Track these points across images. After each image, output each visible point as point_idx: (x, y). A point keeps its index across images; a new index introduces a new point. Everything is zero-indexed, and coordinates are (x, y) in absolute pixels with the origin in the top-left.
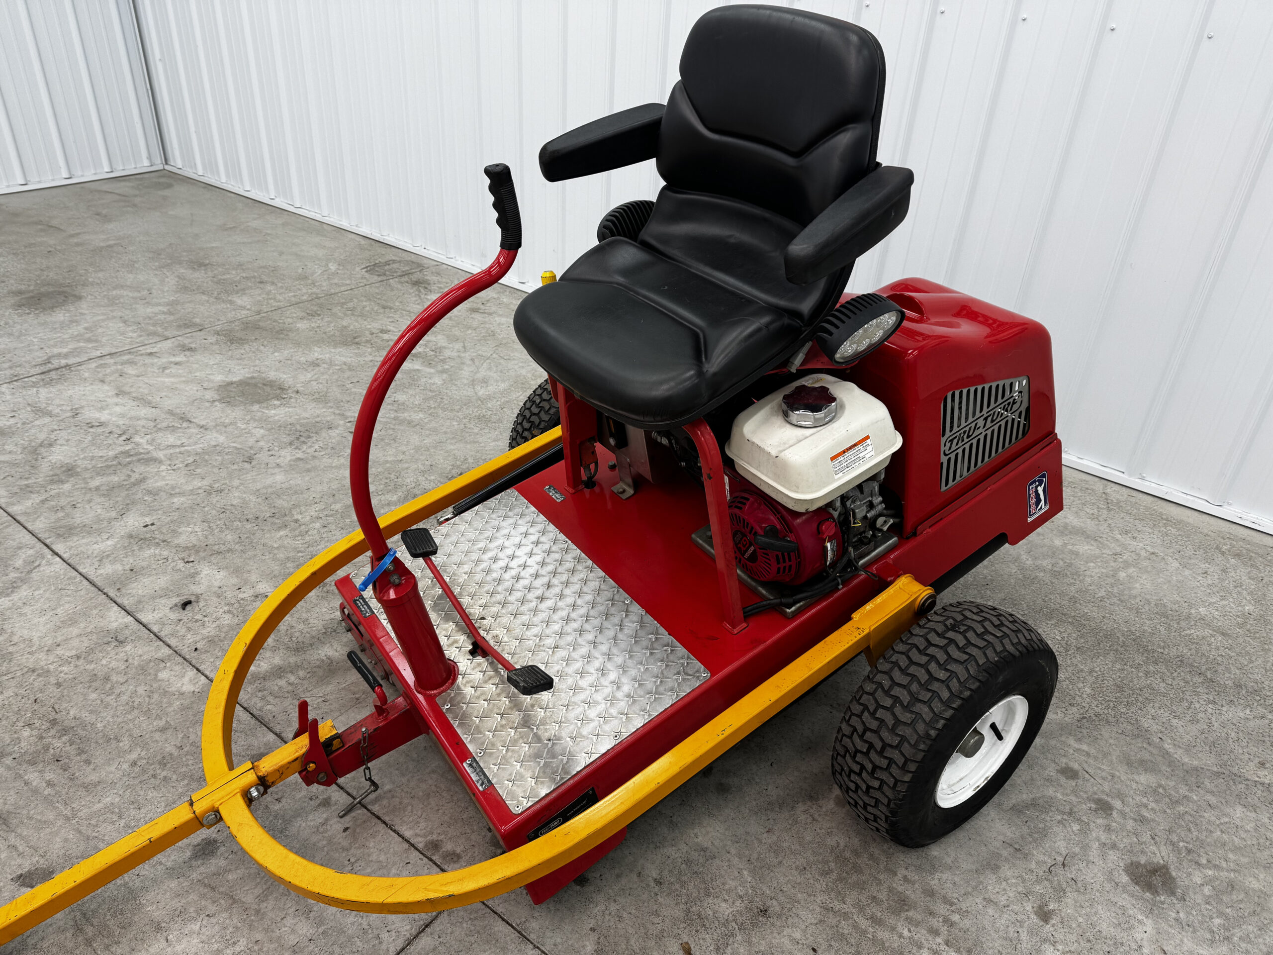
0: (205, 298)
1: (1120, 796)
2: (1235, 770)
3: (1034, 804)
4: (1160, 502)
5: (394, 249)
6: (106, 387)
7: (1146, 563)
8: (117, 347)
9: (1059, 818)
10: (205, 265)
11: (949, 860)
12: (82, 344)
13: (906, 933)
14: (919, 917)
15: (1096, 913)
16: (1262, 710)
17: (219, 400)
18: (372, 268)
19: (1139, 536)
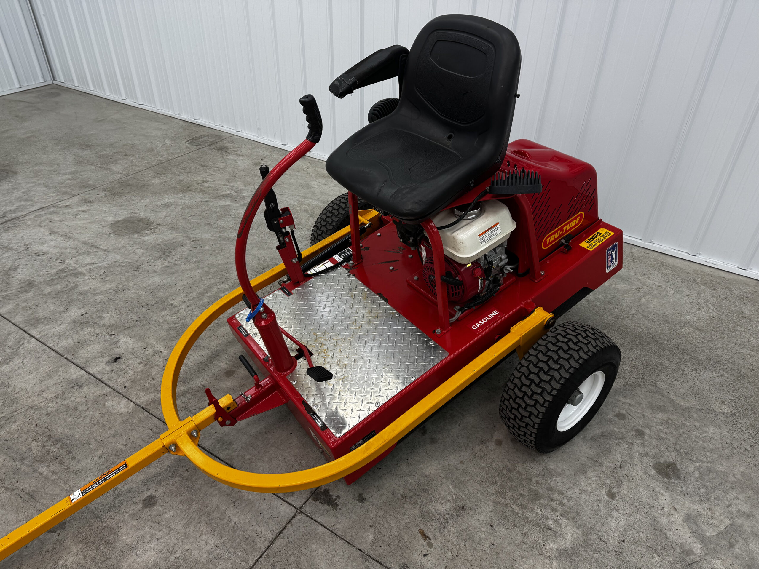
0: (93, 167)
1: (648, 426)
2: (709, 407)
3: (602, 435)
4: (662, 256)
5: (203, 128)
6: (43, 230)
7: (656, 292)
8: (45, 203)
9: (616, 442)
10: (90, 146)
11: (559, 470)
12: (22, 203)
13: (539, 512)
14: (546, 503)
15: (639, 492)
16: (722, 372)
17: (113, 233)
18: (192, 141)
19: (651, 276)
